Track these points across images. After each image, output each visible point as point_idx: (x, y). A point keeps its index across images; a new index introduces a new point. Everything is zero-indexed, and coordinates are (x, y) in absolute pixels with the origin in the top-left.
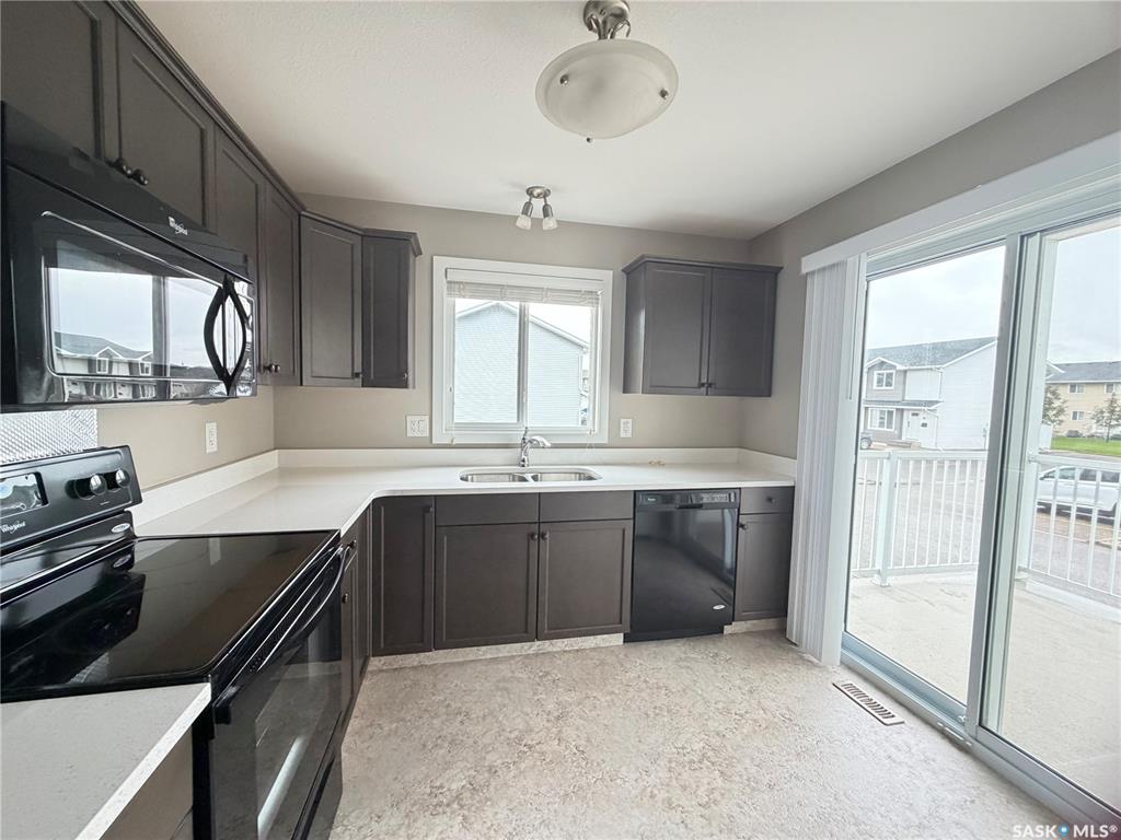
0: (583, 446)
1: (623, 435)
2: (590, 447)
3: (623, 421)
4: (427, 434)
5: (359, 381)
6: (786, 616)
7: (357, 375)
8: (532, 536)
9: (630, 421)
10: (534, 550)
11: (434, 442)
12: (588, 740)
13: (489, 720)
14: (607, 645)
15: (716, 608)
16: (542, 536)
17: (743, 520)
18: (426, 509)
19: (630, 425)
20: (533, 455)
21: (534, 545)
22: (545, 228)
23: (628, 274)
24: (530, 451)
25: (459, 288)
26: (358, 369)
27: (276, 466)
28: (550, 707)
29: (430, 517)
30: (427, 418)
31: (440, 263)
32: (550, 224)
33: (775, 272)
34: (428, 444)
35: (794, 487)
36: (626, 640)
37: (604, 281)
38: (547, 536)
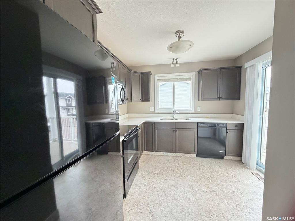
0: (188, 113)
1: (198, 111)
2: (190, 113)
3: (198, 107)
4: (154, 111)
5: (141, 100)
6: (242, 157)
7: (141, 99)
8: (174, 131)
9: (200, 107)
10: (174, 134)
11: (155, 112)
12: (183, 171)
13: (164, 164)
14: (192, 157)
15: (220, 152)
16: (176, 131)
17: (228, 131)
18: (153, 124)
19: (200, 108)
20: (176, 115)
21: (174, 133)
22: (177, 66)
23: (199, 73)
24: (175, 114)
25: (159, 80)
26: (141, 98)
27: (128, 116)
28: (177, 164)
29: (154, 126)
30: (154, 107)
31: (156, 76)
32: (178, 65)
33: (240, 68)
34: (154, 113)
35: (244, 123)
36: (197, 156)
37: (193, 75)
38: (177, 131)
